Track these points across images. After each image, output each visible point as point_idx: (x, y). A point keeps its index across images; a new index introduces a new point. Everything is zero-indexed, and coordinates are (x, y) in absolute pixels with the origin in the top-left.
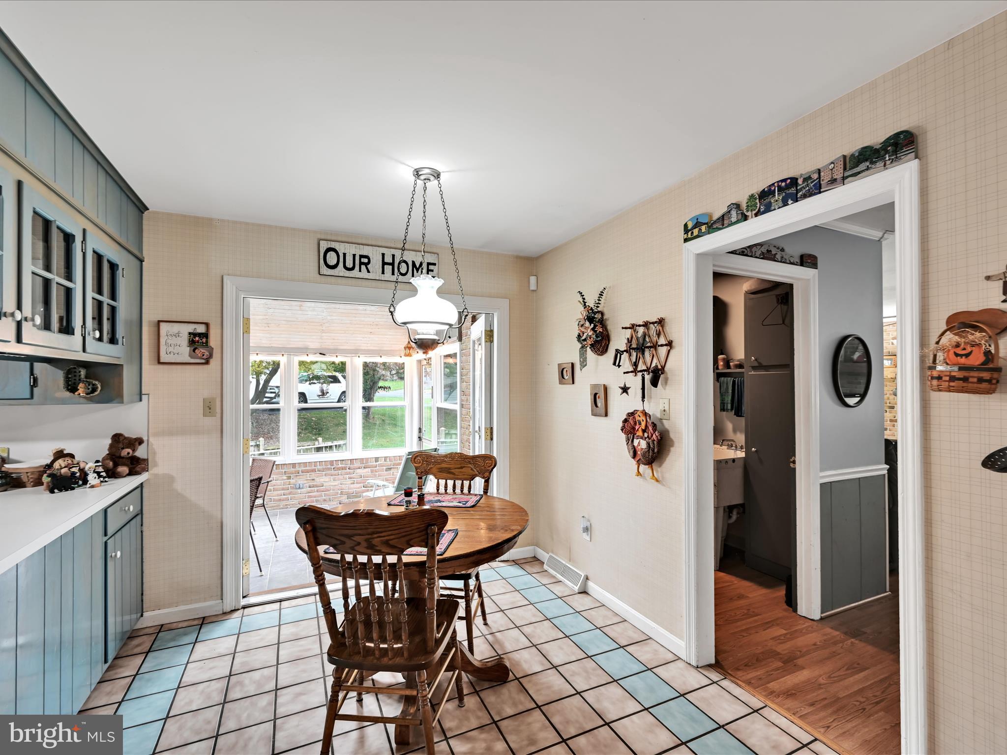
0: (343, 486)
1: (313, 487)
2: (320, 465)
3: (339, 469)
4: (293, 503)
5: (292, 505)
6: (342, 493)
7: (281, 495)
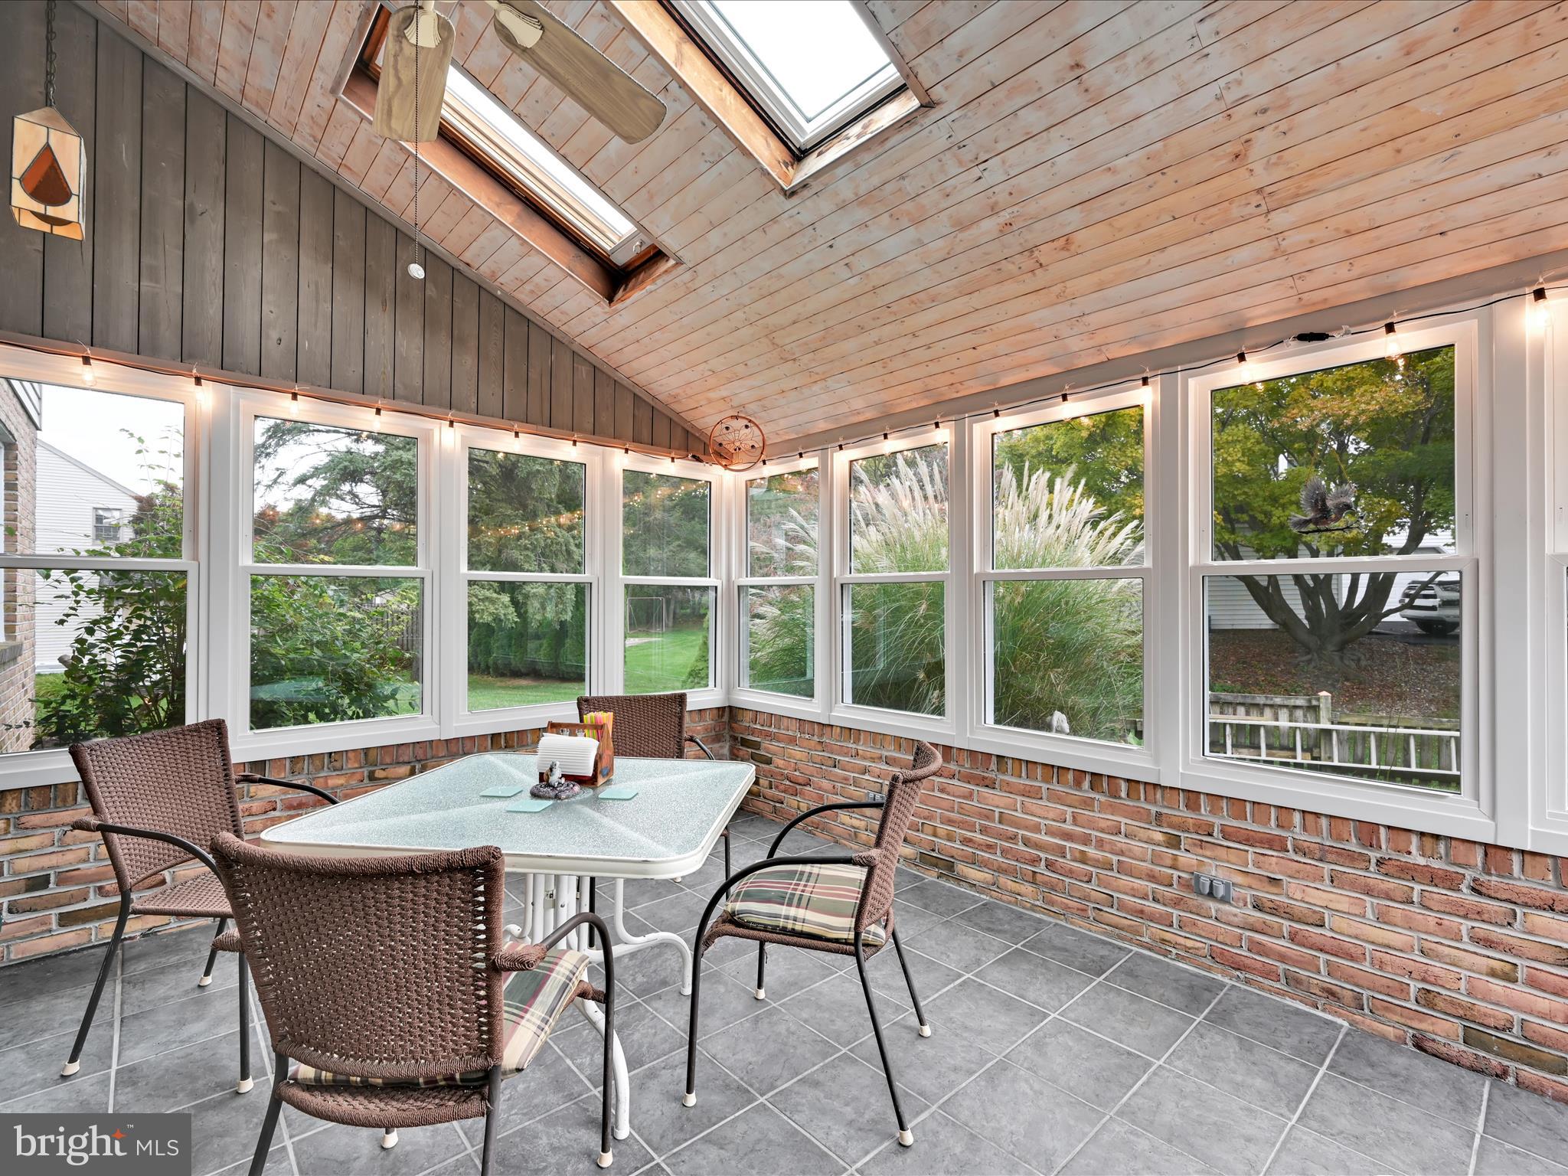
0: (1437, 967)
1: (1274, 911)
2: (1305, 829)
3: (1409, 872)
4: (1190, 943)
5: (1187, 949)
6: (1427, 998)
7: (1145, 897)
